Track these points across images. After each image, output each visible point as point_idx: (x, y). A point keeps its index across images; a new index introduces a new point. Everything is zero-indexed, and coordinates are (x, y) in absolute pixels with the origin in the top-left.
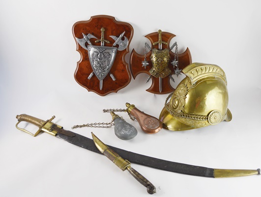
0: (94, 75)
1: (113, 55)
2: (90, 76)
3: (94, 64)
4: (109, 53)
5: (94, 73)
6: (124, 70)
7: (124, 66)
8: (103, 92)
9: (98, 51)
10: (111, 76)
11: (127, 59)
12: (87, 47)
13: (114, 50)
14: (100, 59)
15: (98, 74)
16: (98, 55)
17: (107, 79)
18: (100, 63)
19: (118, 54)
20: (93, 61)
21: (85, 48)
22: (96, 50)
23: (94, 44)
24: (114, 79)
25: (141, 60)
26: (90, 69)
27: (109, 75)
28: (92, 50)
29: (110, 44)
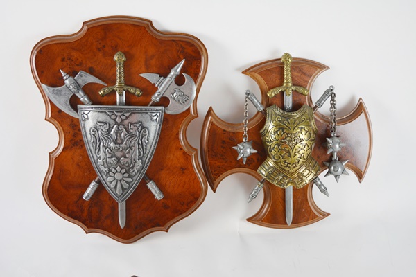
0: (101, 188)
2: (90, 191)
3: (100, 157)
4: (141, 123)
5: (99, 182)
6: (185, 169)
7: (187, 156)
8: (129, 233)
9: (108, 120)
10: (152, 186)
11: (192, 137)
12: (76, 110)
13: (157, 114)
14: (115, 142)
15: (112, 185)
16: (109, 131)
17: (139, 196)
18: (119, 154)
19: (170, 124)
20: (97, 149)
21: (72, 113)
22: (103, 117)
23: (95, 101)
24: (158, 196)
25: (234, 139)
26: (89, 172)
27: (143, 184)
28: (90, 118)
29: (142, 97)
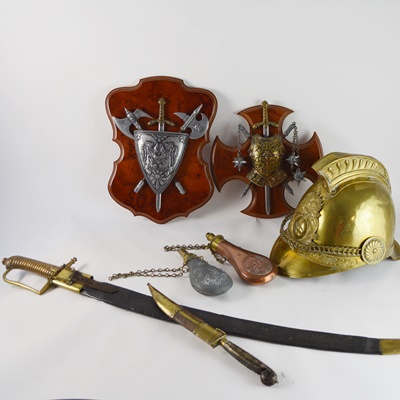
0: (146, 185)
1: (181, 147)
2: (139, 186)
3: (146, 164)
4: (173, 143)
5: (145, 181)
6: (200, 175)
7: (201, 167)
8: (162, 217)
9: (153, 140)
10: (178, 185)
11: (206, 155)
12: (133, 134)
13: (184, 138)
14: (157, 154)
15: (153, 182)
16: (153, 147)
17: (169, 192)
18: (158, 162)
19: (190, 145)
20: (145, 158)
21: (130, 136)
22: (149, 138)
23: (145, 127)
24: (182, 192)
25: (232, 155)
26: (139, 173)
27: (172, 183)
29: (176, 126)
